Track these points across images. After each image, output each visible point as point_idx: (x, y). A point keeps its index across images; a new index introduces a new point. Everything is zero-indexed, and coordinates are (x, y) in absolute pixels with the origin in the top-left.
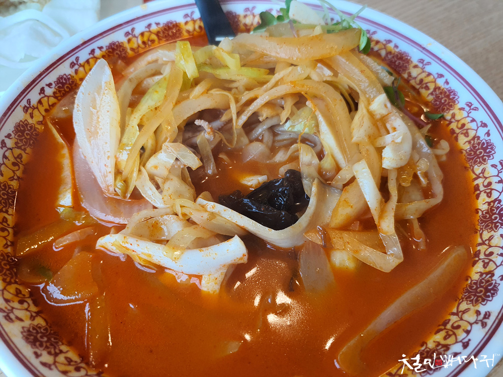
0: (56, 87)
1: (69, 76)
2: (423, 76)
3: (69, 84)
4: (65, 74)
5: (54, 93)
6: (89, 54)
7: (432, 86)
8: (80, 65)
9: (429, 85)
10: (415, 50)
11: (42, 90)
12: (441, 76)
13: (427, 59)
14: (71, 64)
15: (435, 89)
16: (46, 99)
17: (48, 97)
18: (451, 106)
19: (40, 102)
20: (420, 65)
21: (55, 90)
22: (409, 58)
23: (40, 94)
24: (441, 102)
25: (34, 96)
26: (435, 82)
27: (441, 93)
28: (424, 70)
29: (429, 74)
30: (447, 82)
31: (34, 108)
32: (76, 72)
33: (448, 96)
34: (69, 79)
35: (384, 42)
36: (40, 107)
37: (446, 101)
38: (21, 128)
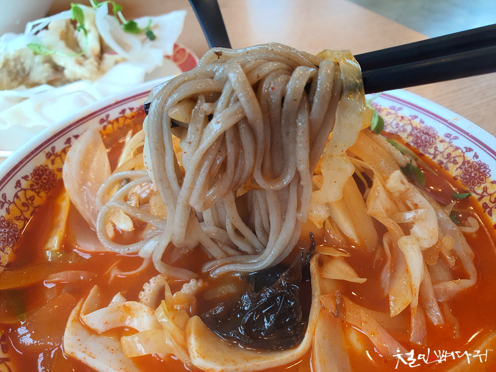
2: (450, 150)
6: (120, 113)
7: (460, 160)
8: (110, 123)
9: (457, 159)
10: (441, 125)
11: (69, 140)
12: (470, 150)
13: (454, 134)
14: (101, 120)
15: (463, 164)
18: (482, 180)
19: (64, 151)
20: (448, 140)
22: (435, 133)
23: (66, 143)
24: (470, 176)
25: (60, 145)
26: (463, 156)
27: (471, 167)
28: (451, 144)
29: (457, 148)
30: (476, 156)
31: (57, 155)
32: (105, 128)
33: (478, 170)
35: (410, 118)
36: (63, 155)
37: (476, 174)
38: (40, 172)
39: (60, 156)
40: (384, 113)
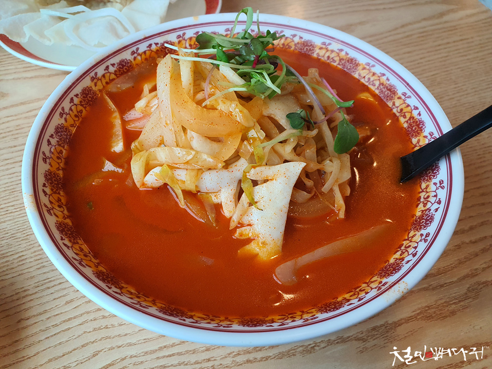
0: (118, 67)
1: (129, 61)
2: (403, 106)
3: (128, 67)
4: (126, 59)
5: (115, 71)
6: (147, 47)
7: (408, 116)
8: (139, 54)
9: (406, 114)
11: (107, 67)
12: (416, 108)
13: (409, 94)
14: (132, 52)
15: (410, 119)
16: (108, 74)
17: (110, 73)
18: (419, 133)
19: (104, 76)
20: (403, 97)
21: (117, 69)
22: (396, 90)
23: (105, 70)
24: (412, 129)
25: (100, 71)
26: (411, 113)
27: (414, 122)
28: (405, 101)
29: (408, 106)
30: (419, 114)
31: (98, 79)
32: (135, 59)
33: (418, 125)
34: (128, 63)
35: (380, 75)
36: (103, 79)
37: (416, 128)
38: (86, 92)
39: (101, 80)
40: (360, 68)
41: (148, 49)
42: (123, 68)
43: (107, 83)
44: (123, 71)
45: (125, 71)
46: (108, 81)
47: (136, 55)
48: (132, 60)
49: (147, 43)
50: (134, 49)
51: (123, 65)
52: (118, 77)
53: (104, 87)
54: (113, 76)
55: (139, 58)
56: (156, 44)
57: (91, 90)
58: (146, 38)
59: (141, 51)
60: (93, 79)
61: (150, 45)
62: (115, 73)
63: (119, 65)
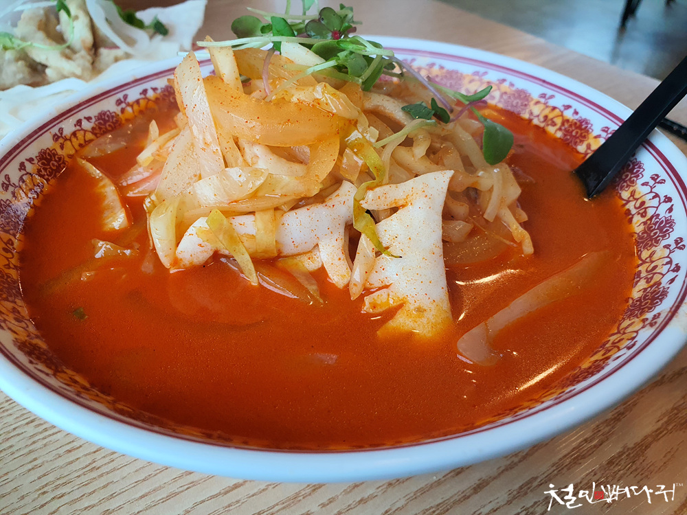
0: (97, 123)
1: (114, 114)
2: (547, 112)
3: (112, 122)
4: (109, 111)
5: (93, 128)
6: (141, 94)
7: (559, 121)
8: (128, 105)
9: (555, 120)
11: (79, 122)
12: (568, 107)
13: (549, 92)
14: (118, 101)
15: (563, 124)
16: (82, 132)
17: (85, 131)
18: (585, 137)
19: (74, 134)
20: (543, 100)
21: (95, 126)
22: (528, 94)
23: (75, 125)
24: (571, 136)
25: (68, 126)
26: (562, 115)
27: (571, 126)
28: (548, 104)
29: (554, 108)
30: (576, 113)
31: (66, 139)
32: (123, 111)
33: (580, 127)
34: (113, 117)
35: (498, 82)
36: (74, 140)
37: (577, 133)
38: (46, 157)
39: (70, 140)
40: (466, 81)
41: (143, 96)
42: (105, 124)
43: (81, 145)
44: (106, 129)
45: (109, 128)
46: (82, 142)
47: (123, 105)
48: (119, 113)
49: (140, 88)
50: (120, 96)
51: (104, 120)
52: (97, 137)
53: (76, 151)
54: (89, 136)
55: (129, 109)
56: (155, 89)
57: (54, 155)
58: (137, 81)
59: (131, 99)
60: (56, 138)
61: (145, 92)
62: (93, 130)
63: (99, 119)
